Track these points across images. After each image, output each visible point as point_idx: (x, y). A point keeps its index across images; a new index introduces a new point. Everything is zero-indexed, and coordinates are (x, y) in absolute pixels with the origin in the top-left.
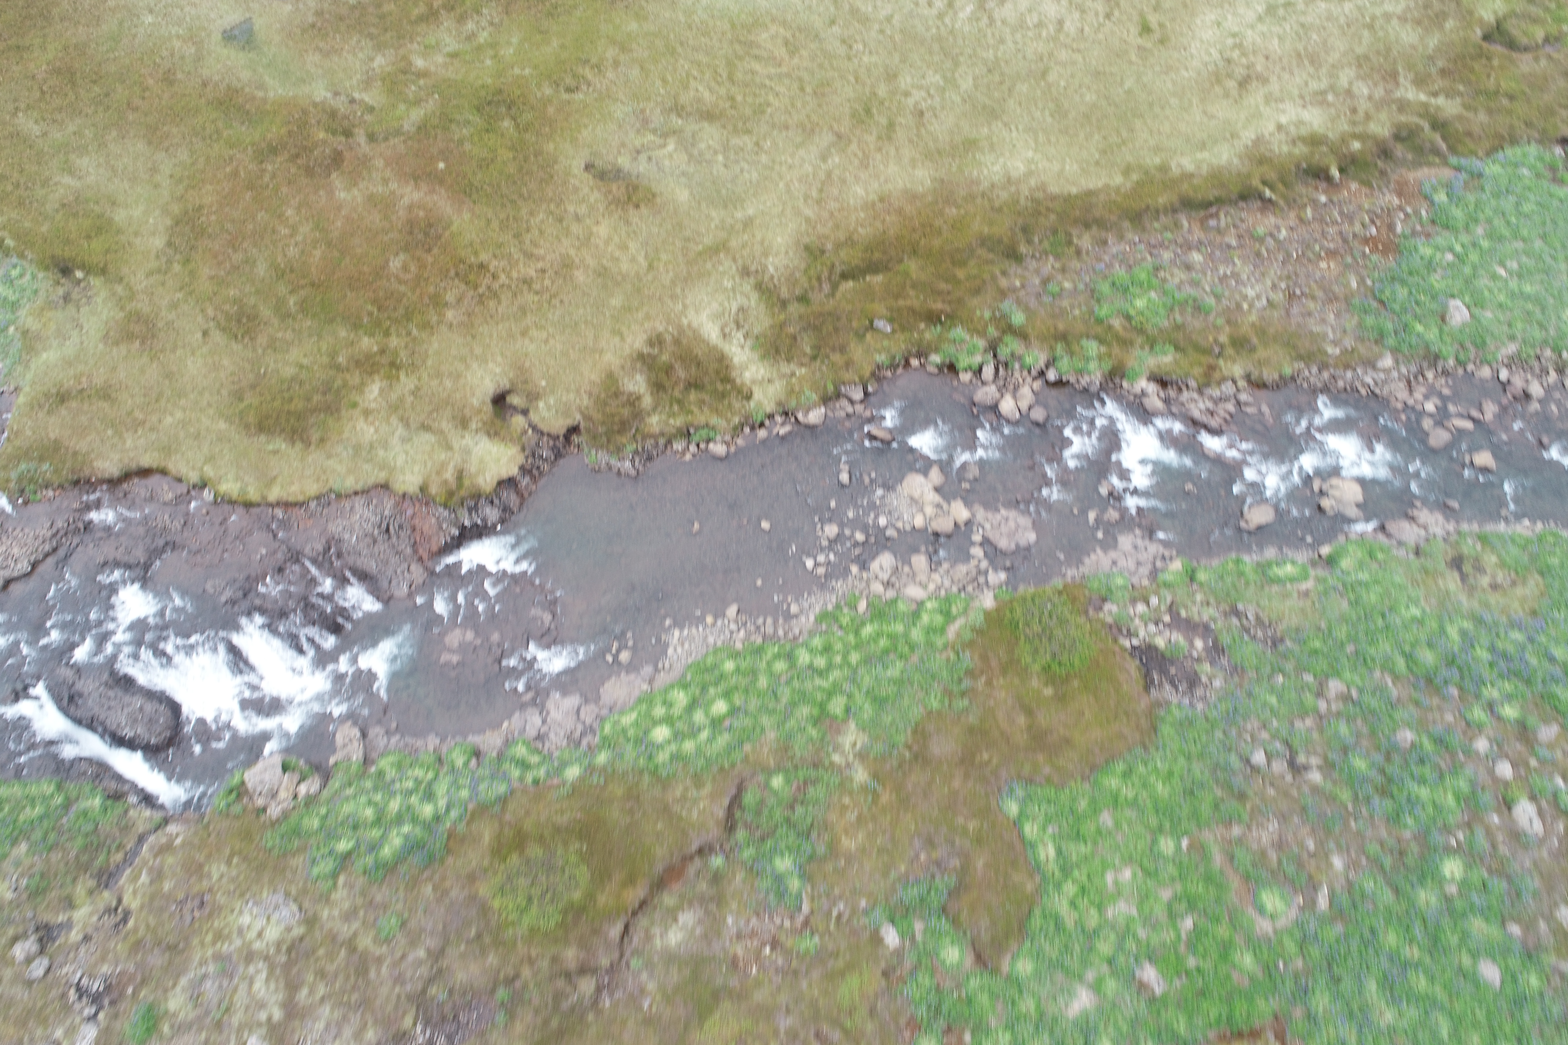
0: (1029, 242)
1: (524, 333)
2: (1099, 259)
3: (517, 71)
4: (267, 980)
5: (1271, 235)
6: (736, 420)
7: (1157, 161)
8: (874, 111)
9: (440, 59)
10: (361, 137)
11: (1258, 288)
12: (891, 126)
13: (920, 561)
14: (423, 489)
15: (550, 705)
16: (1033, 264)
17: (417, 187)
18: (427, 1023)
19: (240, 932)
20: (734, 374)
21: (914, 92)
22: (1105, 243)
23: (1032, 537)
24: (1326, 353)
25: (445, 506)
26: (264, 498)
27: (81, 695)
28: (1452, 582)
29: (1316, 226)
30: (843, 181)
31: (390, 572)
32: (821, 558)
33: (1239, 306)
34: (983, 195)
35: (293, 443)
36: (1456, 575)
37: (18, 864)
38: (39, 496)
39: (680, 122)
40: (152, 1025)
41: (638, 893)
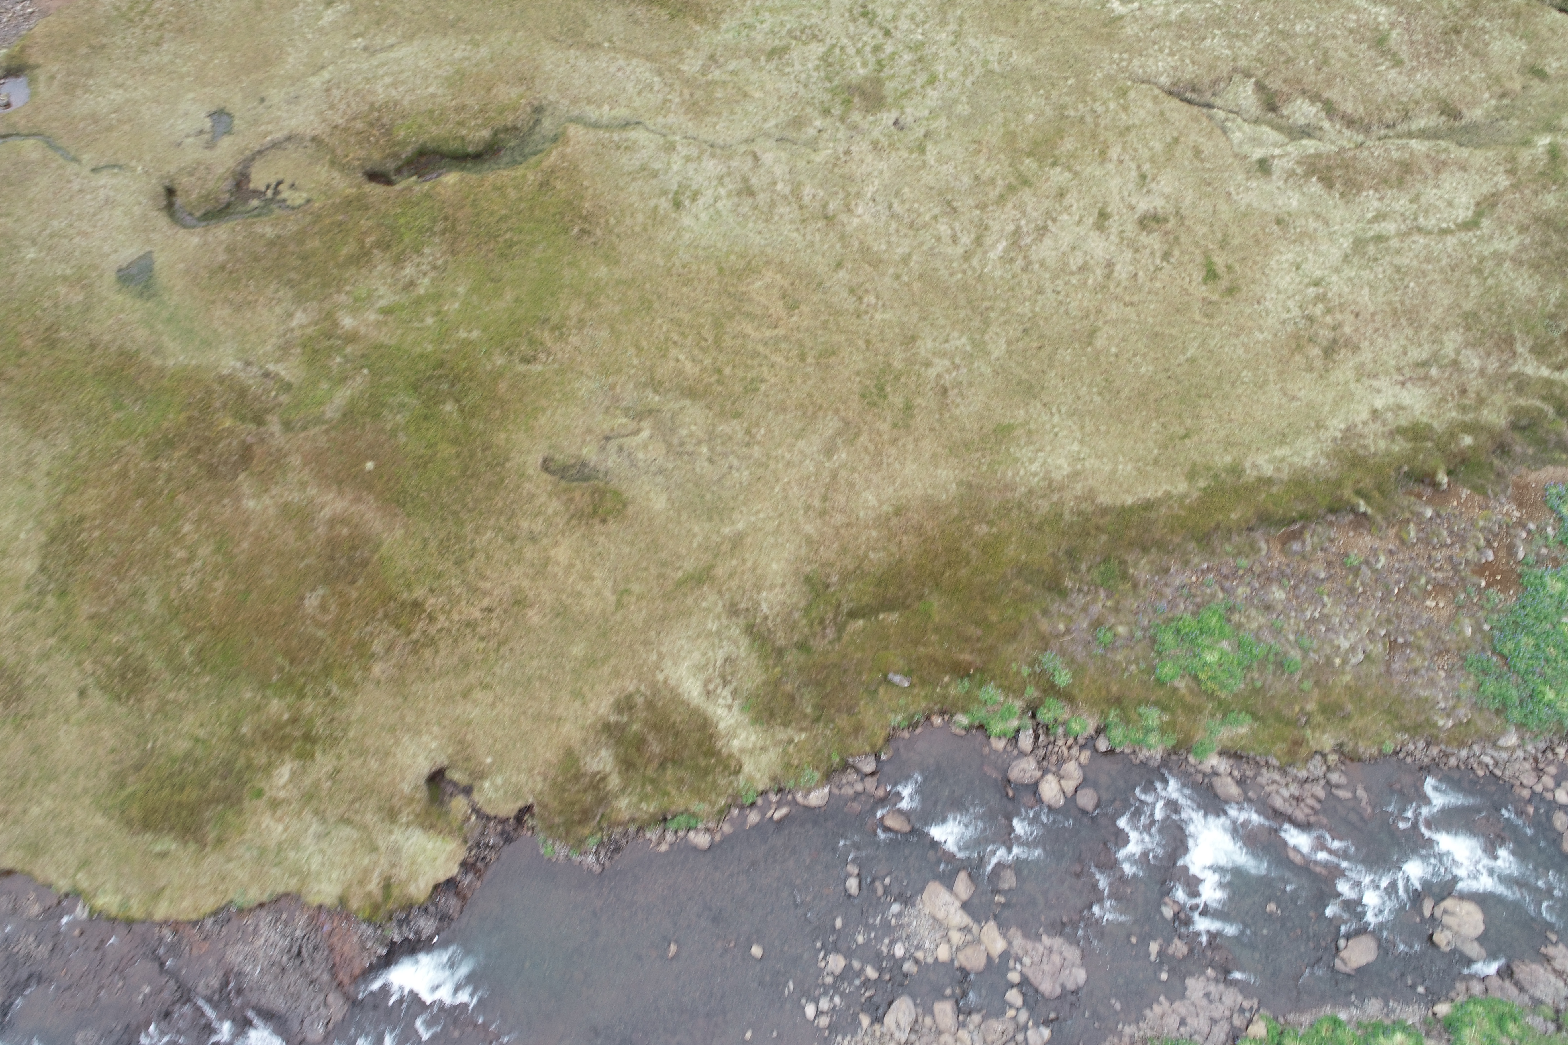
0: (1075, 570)
1: (466, 694)
2: (1160, 595)
3: (462, 334)
5: (1367, 562)
6: (722, 802)
7: (1228, 459)
8: (888, 389)
9: (372, 317)
10: (274, 425)
11: (1353, 636)
12: (908, 408)
13: (944, 1010)
14: (343, 901)
16: (1080, 600)
17: (341, 493)
20: (719, 744)
21: (936, 360)
22: (1167, 571)
23: (1080, 975)
24: (1435, 725)
25: (369, 921)
26: (149, 914)
29: (1419, 549)
30: (852, 485)
31: (301, 1010)
33: (1329, 662)
34: (1020, 505)
39: (657, 398)
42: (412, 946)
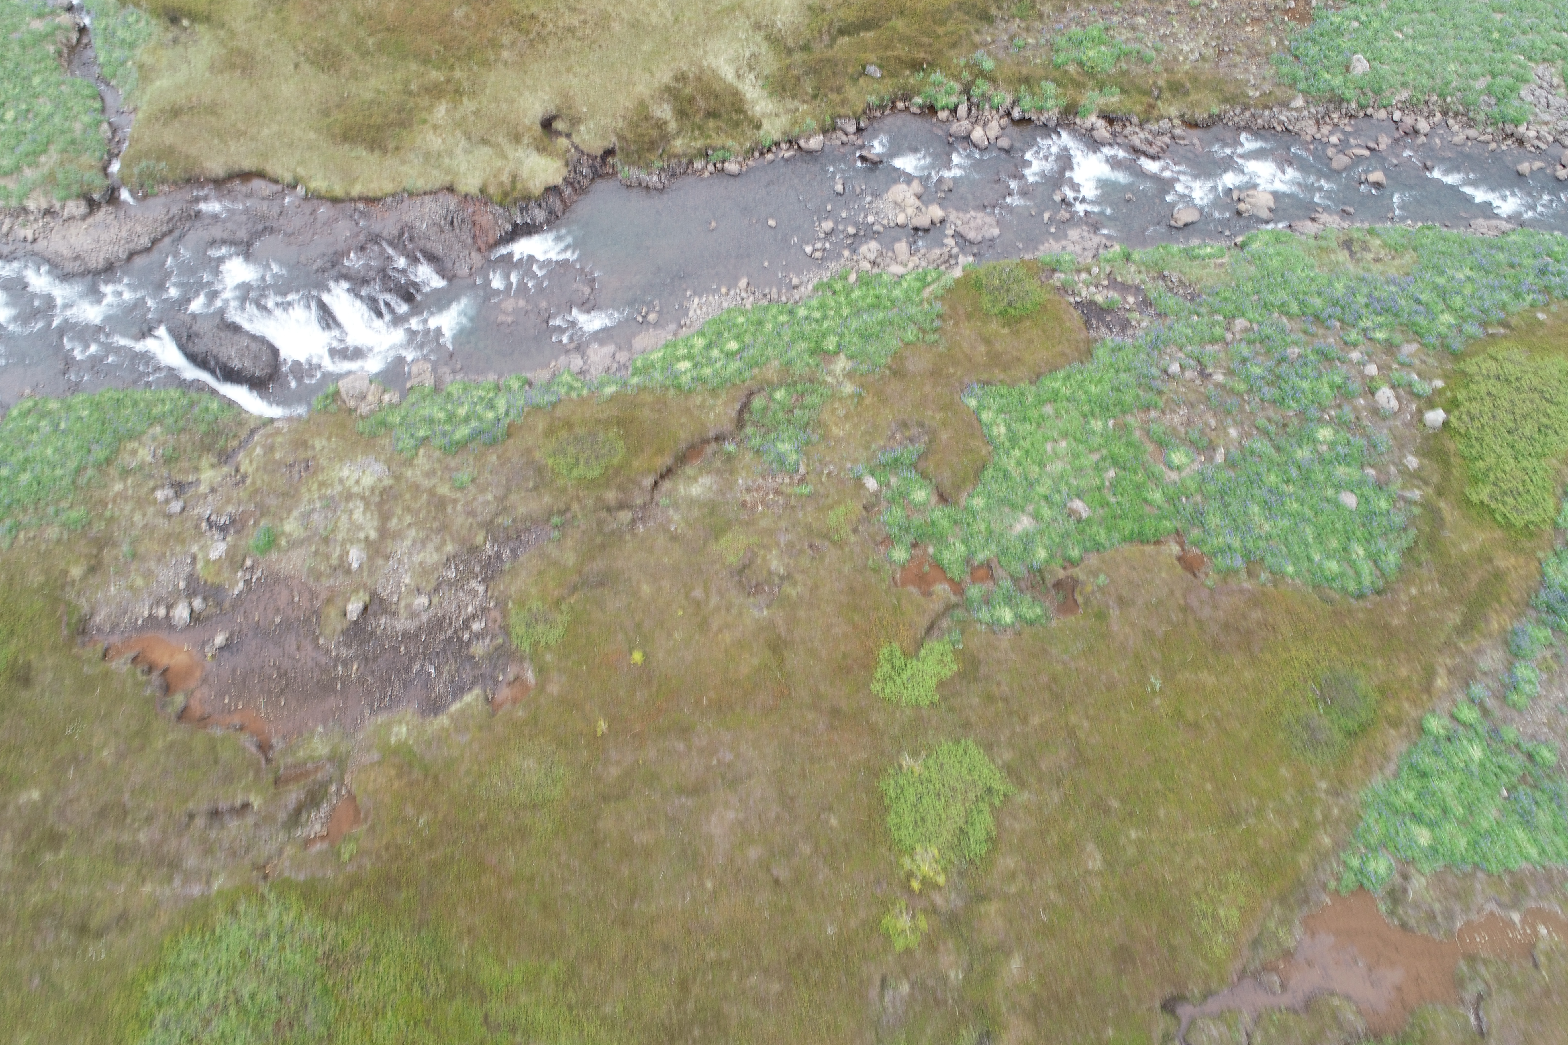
0: (999, 7)
1: (569, 70)
2: (1058, 21)
4: (365, 511)
5: (1205, 5)
6: (748, 145)
11: (1192, 45)
13: (902, 247)
14: (483, 191)
15: (590, 352)
16: (1002, 25)
18: (495, 541)
19: (341, 481)
20: (746, 107)
22: (1064, 9)
23: (996, 232)
24: (1248, 96)
25: (501, 205)
26: (348, 194)
27: (197, 335)
28: (1342, 256)
31: (453, 256)
32: (819, 245)
33: (1176, 59)
35: (373, 150)
36: (1346, 252)
37: (154, 439)
38: (156, 190)
40: (271, 541)
41: (666, 460)
42: (529, 229)
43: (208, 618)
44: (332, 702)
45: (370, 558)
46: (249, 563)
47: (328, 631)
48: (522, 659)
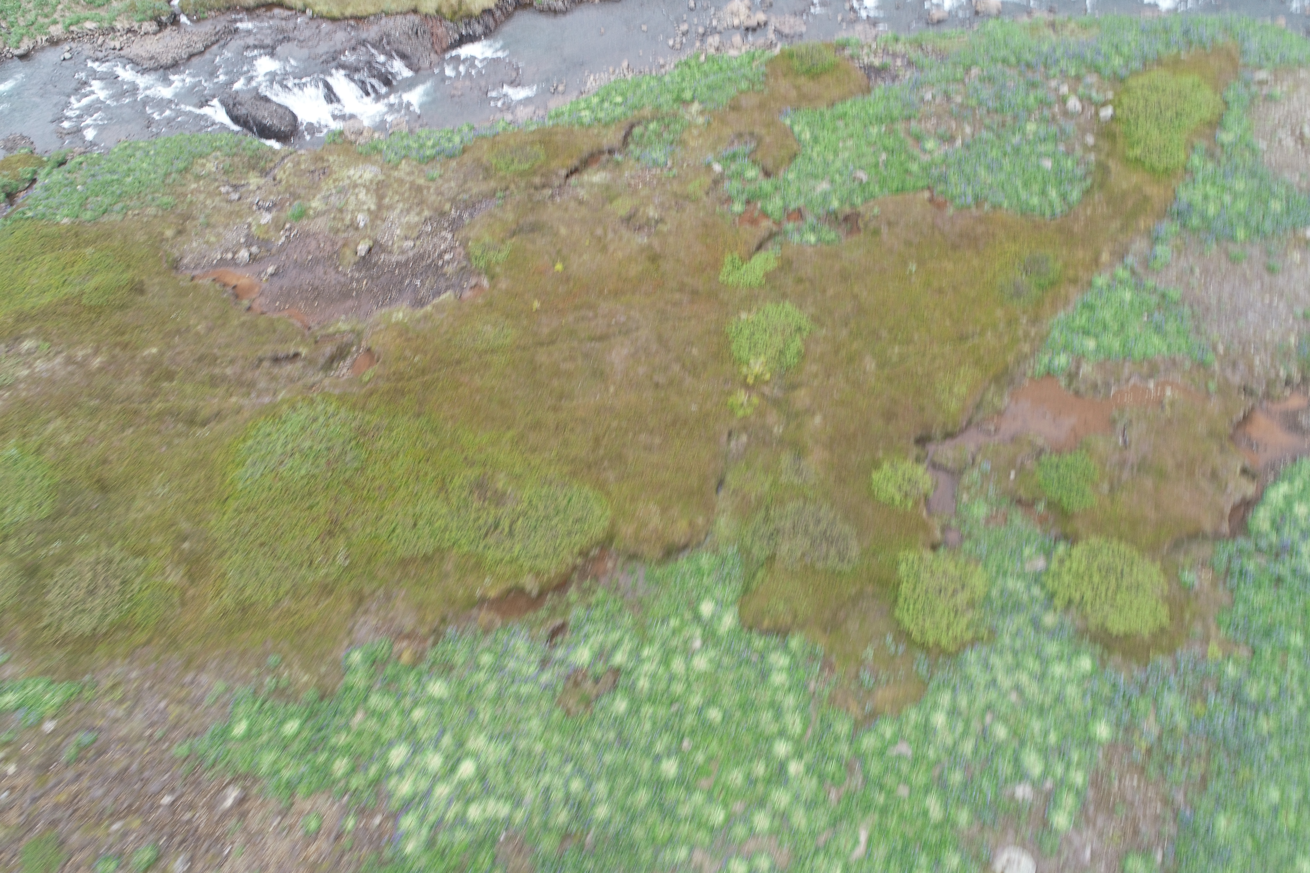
4: (366, 194)
14: (438, 11)
18: (457, 208)
19: (349, 177)
25: (451, 21)
26: (342, 14)
27: (239, 104)
28: (1048, 32)
31: (419, 54)
36: (1051, 29)
37: (217, 158)
38: (206, 15)
40: (302, 214)
41: (574, 162)
42: (471, 39)
43: (261, 258)
44: (350, 303)
45: (372, 221)
46: (288, 226)
47: (345, 262)
48: (479, 274)
